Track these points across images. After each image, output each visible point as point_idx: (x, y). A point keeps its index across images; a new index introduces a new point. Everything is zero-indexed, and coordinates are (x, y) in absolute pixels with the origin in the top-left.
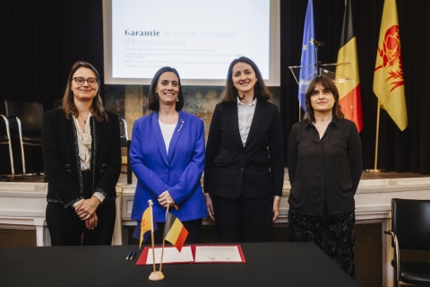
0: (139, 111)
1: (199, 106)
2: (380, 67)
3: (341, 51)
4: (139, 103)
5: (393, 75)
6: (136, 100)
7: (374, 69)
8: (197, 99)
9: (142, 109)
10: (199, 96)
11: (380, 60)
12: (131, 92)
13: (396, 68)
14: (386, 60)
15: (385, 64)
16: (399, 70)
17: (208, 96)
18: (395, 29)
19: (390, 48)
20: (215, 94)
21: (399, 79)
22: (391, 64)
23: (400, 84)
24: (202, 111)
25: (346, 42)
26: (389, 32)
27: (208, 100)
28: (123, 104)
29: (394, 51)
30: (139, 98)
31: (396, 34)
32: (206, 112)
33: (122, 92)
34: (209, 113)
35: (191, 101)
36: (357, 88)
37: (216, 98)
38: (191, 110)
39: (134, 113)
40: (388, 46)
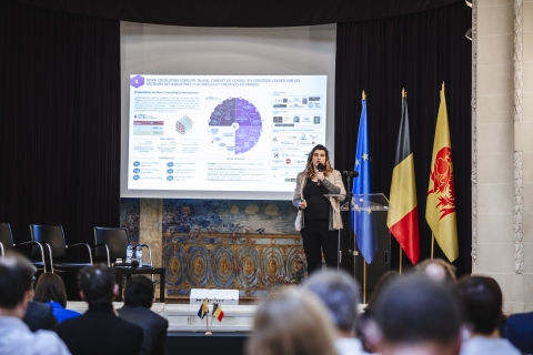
0: (158, 230)
1: (235, 223)
2: (432, 191)
3: (396, 169)
4: (158, 220)
5: (443, 201)
6: (155, 216)
7: (427, 194)
8: (233, 215)
9: (161, 228)
10: (235, 211)
11: (431, 185)
12: (148, 205)
13: (446, 194)
14: (436, 184)
15: (436, 189)
16: (449, 196)
17: (247, 211)
18: (446, 151)
19: (440, 171)
20: (256, 208)
21: (448, 207)
22: (442, 189)
23: (451, 211)
24: (240, 231)
25: (400, 161)
26: (441, 154)
27: (247, 216)
28: (137, 220)
29: (445, 175)
30: (158, 213)
31: (447, 157)
32: (244, 231)
33: (136, 205)
34: (248, 233)
35: (224, 216)
36: (414, 211)
37: (257, 213)
38: (224, 230)
39: (151, 233)
40: (439, 169)
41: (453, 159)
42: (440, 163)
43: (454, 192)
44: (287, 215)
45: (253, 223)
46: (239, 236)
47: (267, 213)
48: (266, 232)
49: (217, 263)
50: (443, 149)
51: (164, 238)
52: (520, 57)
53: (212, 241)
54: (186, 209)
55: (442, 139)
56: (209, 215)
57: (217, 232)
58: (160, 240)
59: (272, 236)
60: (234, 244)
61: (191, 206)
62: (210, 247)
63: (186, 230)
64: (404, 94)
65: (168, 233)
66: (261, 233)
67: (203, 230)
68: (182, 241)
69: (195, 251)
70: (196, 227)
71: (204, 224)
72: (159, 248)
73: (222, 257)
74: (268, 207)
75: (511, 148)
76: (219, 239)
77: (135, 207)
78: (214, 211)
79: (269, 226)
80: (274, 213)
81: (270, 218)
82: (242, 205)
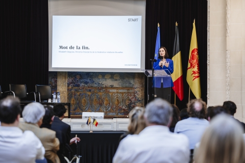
0: (65, 86)
1: (100, 83)
2: (189, 68)
3: (173, 58)
4: (65, 81)
5: (194, 73)
6: (64, 79)
7: (187, 69)
8: (99, 79)
9: (67, 85)
10: (100, 77)
11: (189, 65)
12: (61, 75)
13: (196, 69)
14: (191, 65)
15: (191, 67)
17: (105, 77)
18: (196, 50)
19: (193, 59)
20: (110, 76)
21: (197, 75)
22: (194, 67)
23: (198, 77)
24: (102, 86)
26: (193, 51)
27: (106, 79)
28: (56, 81)
29: (195, 61)
30: (65, 78)
31: (196, 53)
32: (104, 86)
33: (56, 74)
34: (106, 87)
35: (96, 80)
36: (181, 77)
37: (110, 78)
38: (95, 85)
39: (62, 87)
40: (193, 58)
41: (198, 53)
42: (193, 55)
43: (199, 69)
44: (124, 79)
45: (108, 82)
46: (103, 88)
47: (115, 78)
48: (114, 86)
49: (92, 100)
50: (194, 49)
51: (68, 89)
52: (229, 8)
53: (90, 91)
54: (78, 77)
55: (194, 45)
56: (89, 79)
57: (92, 87)
58: (66, 90)
59: (117, 88)
60: (100, 92)
61: (80, 75)
62: (89, 93)
63: (78, 86)
64: (176, 24)
65: (70, 87)
66: (112, 87)
67: (86, 86)
68: (76, 90)
69: (82, 95)
70: (83, 84)
71: (86, 83)
72: (66, 94)
73: (94, 98)
74: (115, 75)
75: (225, 49)
76: (93, 90)
77: (55, 76)
78: (91, 77)
79: (116, 84)
80: (118, 78)
81: (116, 80)
82: (103, 75)
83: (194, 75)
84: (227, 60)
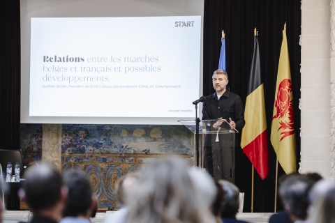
0: (58, 151)
1: (124, 145)
2: (275, 117)
4: (58, 142)
5: (283, 125)
6: (55, 139)
7: (272, 119)
8: (122, 138)
9: (60, 149)
10: (124, 134)
12: (49, 130)
13: (285, 119)
14: (279, 111)
15: (278, 115)
16: (289, 121)
17: (134, 134)
18: (286, 82)
19: (281, 100)
20: (143, 132)
21: (288, 130)
22: (282, 116)
23: (290, 133)
24: (128, 152)
25: (252, 91)
26: (282, 85)
27: (135, 138)
28: (40, 143)
29: (285, 103)
30: (58, 136)
31: (287, 87)
32: (132, 152)
34: (135, 153)
35: (115, 140)
37: (143, 136)
38: (115, 150)
42: (281, 93)
44: (170, 137)
45: (139, 144)
46: (128, 156)
47: (152, 136)
48: (151, 152)
49: (109, 179)
51: (63, 158)
53: (104, 160)
54: (82, 133)
55: (284, 73)
56: (102, 138)
57: (108, 153)
58: (60, 160)
59: (156, 155)
60: (123, 162)
61: (86, 130)
62: (103, 166)
63: (82, 151)
64: (256, 33)
65: (67, 153)
66: (147, 153)
67: (97, 151)
68: (79, 160)
69: (90, 169)
70: (91, 148)
71: (97, 145)
72: (59, 166)
73: (113, 174)
74: (153, 131)
76: (111, 159)
77: (38, 131)
78: (106, 135)
79: (154, 147)
80: (159, 136)
81: (155, 140)
82: (130, 130)
83: (282, 130)
84: (332, 101)
